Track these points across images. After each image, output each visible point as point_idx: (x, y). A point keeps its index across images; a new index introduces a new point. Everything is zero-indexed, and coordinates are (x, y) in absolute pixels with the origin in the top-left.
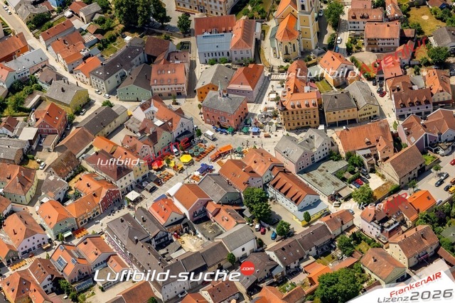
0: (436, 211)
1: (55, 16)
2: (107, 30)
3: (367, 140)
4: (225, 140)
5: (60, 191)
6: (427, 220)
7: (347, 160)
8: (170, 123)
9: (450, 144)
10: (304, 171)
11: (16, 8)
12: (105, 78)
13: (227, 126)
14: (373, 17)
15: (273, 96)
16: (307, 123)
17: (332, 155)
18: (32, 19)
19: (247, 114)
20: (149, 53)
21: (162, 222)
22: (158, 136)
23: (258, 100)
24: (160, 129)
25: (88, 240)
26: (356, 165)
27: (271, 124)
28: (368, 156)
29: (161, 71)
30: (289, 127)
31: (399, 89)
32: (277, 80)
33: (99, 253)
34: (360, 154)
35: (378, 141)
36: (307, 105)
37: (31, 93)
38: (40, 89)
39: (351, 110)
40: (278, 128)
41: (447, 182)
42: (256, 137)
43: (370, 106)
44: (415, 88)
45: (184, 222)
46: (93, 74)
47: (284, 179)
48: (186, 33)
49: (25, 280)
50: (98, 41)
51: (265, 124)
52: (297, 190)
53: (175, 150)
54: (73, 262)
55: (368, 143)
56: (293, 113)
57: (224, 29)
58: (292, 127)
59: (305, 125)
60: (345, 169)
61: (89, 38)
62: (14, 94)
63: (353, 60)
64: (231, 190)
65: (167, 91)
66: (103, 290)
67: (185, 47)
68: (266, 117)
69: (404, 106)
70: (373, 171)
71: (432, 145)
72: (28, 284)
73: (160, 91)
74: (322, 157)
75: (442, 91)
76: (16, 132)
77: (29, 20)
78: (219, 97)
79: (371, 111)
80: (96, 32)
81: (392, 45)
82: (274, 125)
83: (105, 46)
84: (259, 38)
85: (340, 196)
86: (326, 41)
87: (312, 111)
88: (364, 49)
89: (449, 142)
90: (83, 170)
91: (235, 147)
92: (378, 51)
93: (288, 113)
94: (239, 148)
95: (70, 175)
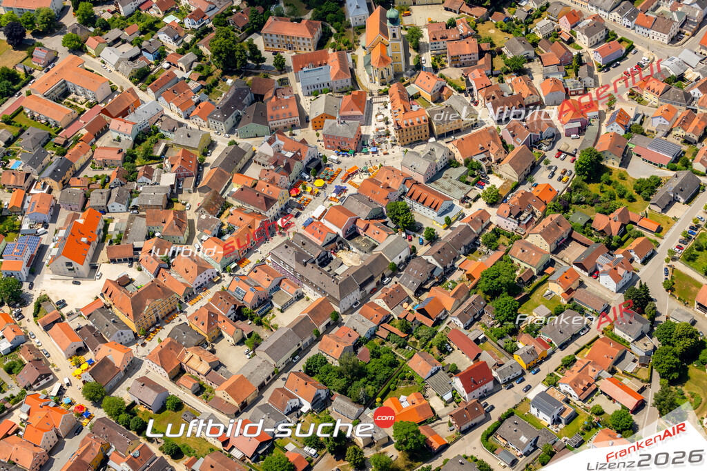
1: (154, 69)
2: (207, 76)
3: (480, 146)
4: (349, 162)
5: (215, 226)
7: (466, 166)
8: (299, 154)
9: (551, 140)
10: (431, 180)
11: (116, 66)
12: (224, 120)
13: (347, 149)
15: (381, 117)
16: (419, 137)
17: (451, 163)
18: (134, 74)
19: (362, 136)
20: (256, 92)
21: (320, 243)
22: (291, 166)
23: (368, 122)
24: (291, 160)
25: (257, 268)
26: (474, 170)
27: (386, 142)
28: (484, 160)
29: (276, 107)
30: (403, 144)
31: (494, 98)
32: (379, 103)
33: (270, 278)
34: (476, 159)
35: (489, 145)
36: (419, 122)
37: (157, 142)
38: (163, 137)
39: (457, 121)
40: (393, 145)
41: (558, 174)
42: (376, 155)
44: (506, 94)
45: (338, 240)
46: (212, 118)
47: (419, 191)
48: (282, 70)
49: (213, 313)
50: (203, 87)
51: (381, 143)
52: (433, 199)
53: (307, 177)
54: (252, 290)
55: (482, 148)
56: (406, 130)
57: (319, 63)
58: (406, 142)
59: (417, 139)
60: (466, 174)
61: (194, 85)
62: (139, 144)
63: (442, 76)
64: (375, 206)
65: (283, 124)
66: (282, 312)
67: (284, 82)
68: (380, 136)
70: (490, 172)
71: (536, 143)
72: (216, 316)
73: (277, 126)
74: (443, 166)
75: (532, 95)
76: (155, 179)
77: (131, 75)
78: (337, 125)
80: (200, 79)
81: (472, 59)
82: (389, 143)
83: (210, 91)
84: (352, 67)
85: (469, 198)
86: (412, 63)
87: (423, 127)
88: (448, 65)
89: (549, 138)
90: (229, 206)
91: (360, 166)
92: (461, 66)
93: (402, 131)
94: (365, 167)
95: (219, 212)
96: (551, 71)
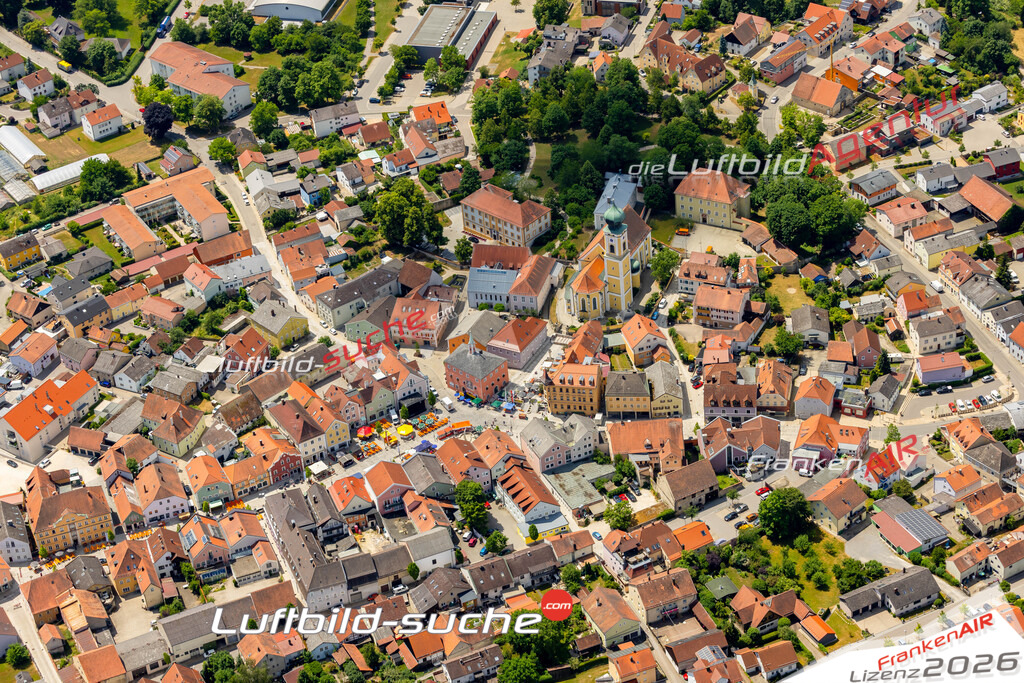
0: (709, 552)
1: (303, 217)
2: (363, 245)
3: (648, 441)
4: (467, 414)
5: (226, 444)
6: (691, 561)
7: (615, 465)
8: (394, 379)
10: (552, 471)
11: (256, 198)
12: (333, 306)
13: (473, 396)
14: (713, 278)
16: (580, 408)
17: (596, 456)
18: (270, 215)
19: (506, 384)
20: (404, 283)
21: (340, 507)
22: (374, 394)
23: (528, 367)
24: (378, 384)
25: (236, 516)
26: (624, 475)
27: (533, 402)
28: (644, 465)
29: (407, 308)
30: (556, 410)
31: (714, 381)
32: (560, 344)
33: (244, 533)
34: (634, 459)
35: (662, 445)
36: (583, 383)
37: (235, 313)
38: (249, 308)
39: (641, 398)
40: (540, 408)
41: (742, 518)
42: (508, 415)
43: (670, 398)
44: (741, 382)
45: (369, 513)
46: (321, 299)
47: (517, 476)
48: (465, 263)
49: (134, 554)
50: (347, 257)
51: (525, 401)
52: (529, 494)
53: (395, 416)
54: (204, 540)
55: (649, 446)
56: (567, 391)
57: (511, 265)
58: (559, 409)
59: (577, 410)
60: (608, 478)
61: (336, 251)
62: (213, 309)
63: (673, 333)
64: (444, 479)
66: (236, 585)
67: (457, 282)
68: (530, 391)
69: (716, 404)
70: (647, 486)
71: (737, 463)
72: (137, 558)
74: (583, 456)
75: (774, 392)
76: (196, 359)
77: (268, 215)
78: (469, 354)
79: (671, 405)
80: (348, 245)
81: (729, 320)
82: (536, 404)
83: (354, 265)
84: (556, 285)
85: (590, 513)
86: (643, 302)
87: (587, 392)
88: (692, 320)
90: (265, 423)
91: (475, 424)
92: (711, 327)
93: (555, 390)
94: (481, 427)
95: (245, 427)
96: (832, 370)
